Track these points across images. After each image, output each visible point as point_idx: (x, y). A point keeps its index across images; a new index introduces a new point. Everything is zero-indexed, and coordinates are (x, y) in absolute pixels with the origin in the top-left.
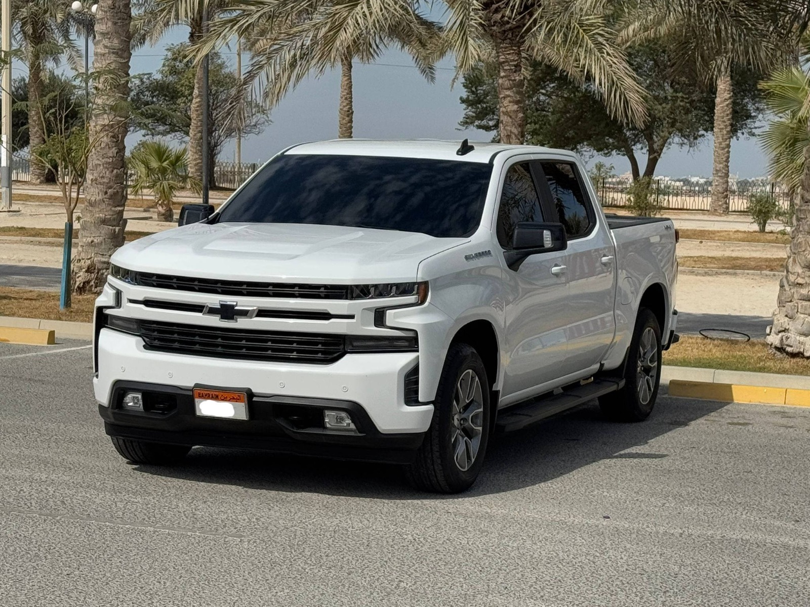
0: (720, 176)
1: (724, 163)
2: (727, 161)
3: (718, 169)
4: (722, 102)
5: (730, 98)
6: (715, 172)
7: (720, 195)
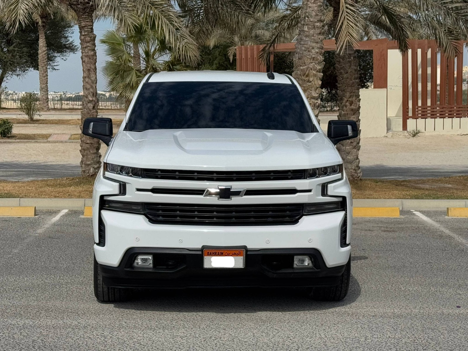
0: (44, 91)
1: (46, 84)
2: (47, 83)
3: (42, 87)
4: (42, 53)
5: (46, 50)
6: (41, 89)
7: (45, 101)
